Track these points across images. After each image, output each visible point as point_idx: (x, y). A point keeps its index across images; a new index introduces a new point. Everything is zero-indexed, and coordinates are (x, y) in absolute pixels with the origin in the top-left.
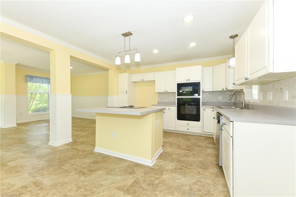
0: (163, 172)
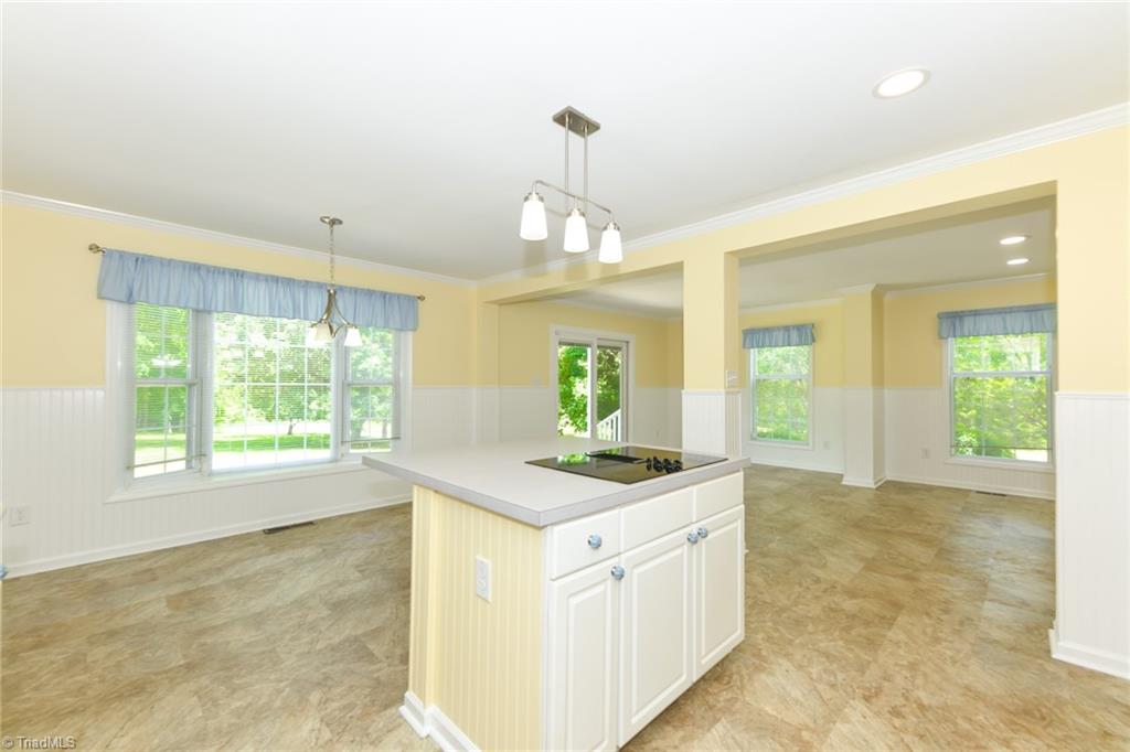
0: (331, 731)
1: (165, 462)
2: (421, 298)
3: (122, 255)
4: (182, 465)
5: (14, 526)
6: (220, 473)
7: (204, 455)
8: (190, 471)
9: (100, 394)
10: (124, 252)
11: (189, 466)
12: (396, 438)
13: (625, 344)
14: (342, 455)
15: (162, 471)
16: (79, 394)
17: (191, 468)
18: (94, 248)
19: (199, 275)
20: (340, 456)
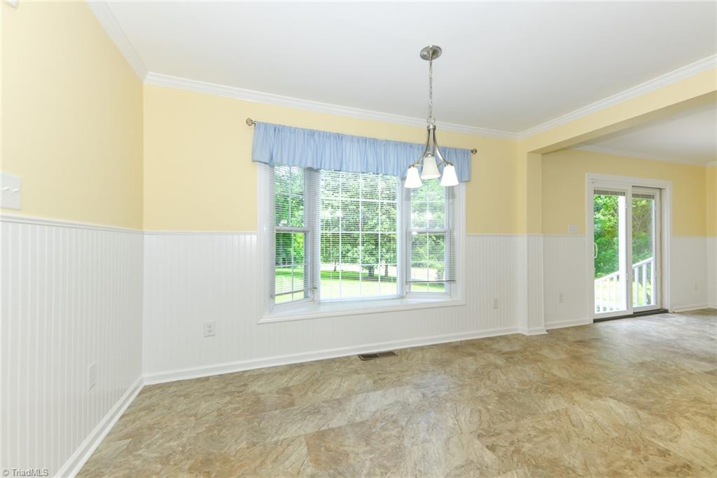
1: (292, 293)
2: (474, 151)
3: (266, 126)
4: (300, 296)
5: (207, 336)
6: (325, 303)
7: (316, 288)
8: (307, 299)
9: (254, 237)
10: (267, 123)
11: (306, 296)
12: (452, 281)
13: (658, 192)
14: (406, 293)
15: (291, 300)
16: (242, 237)
17: (308, 297)
18: (250, 122)
19: (314, 139)
20: (405, 294)
